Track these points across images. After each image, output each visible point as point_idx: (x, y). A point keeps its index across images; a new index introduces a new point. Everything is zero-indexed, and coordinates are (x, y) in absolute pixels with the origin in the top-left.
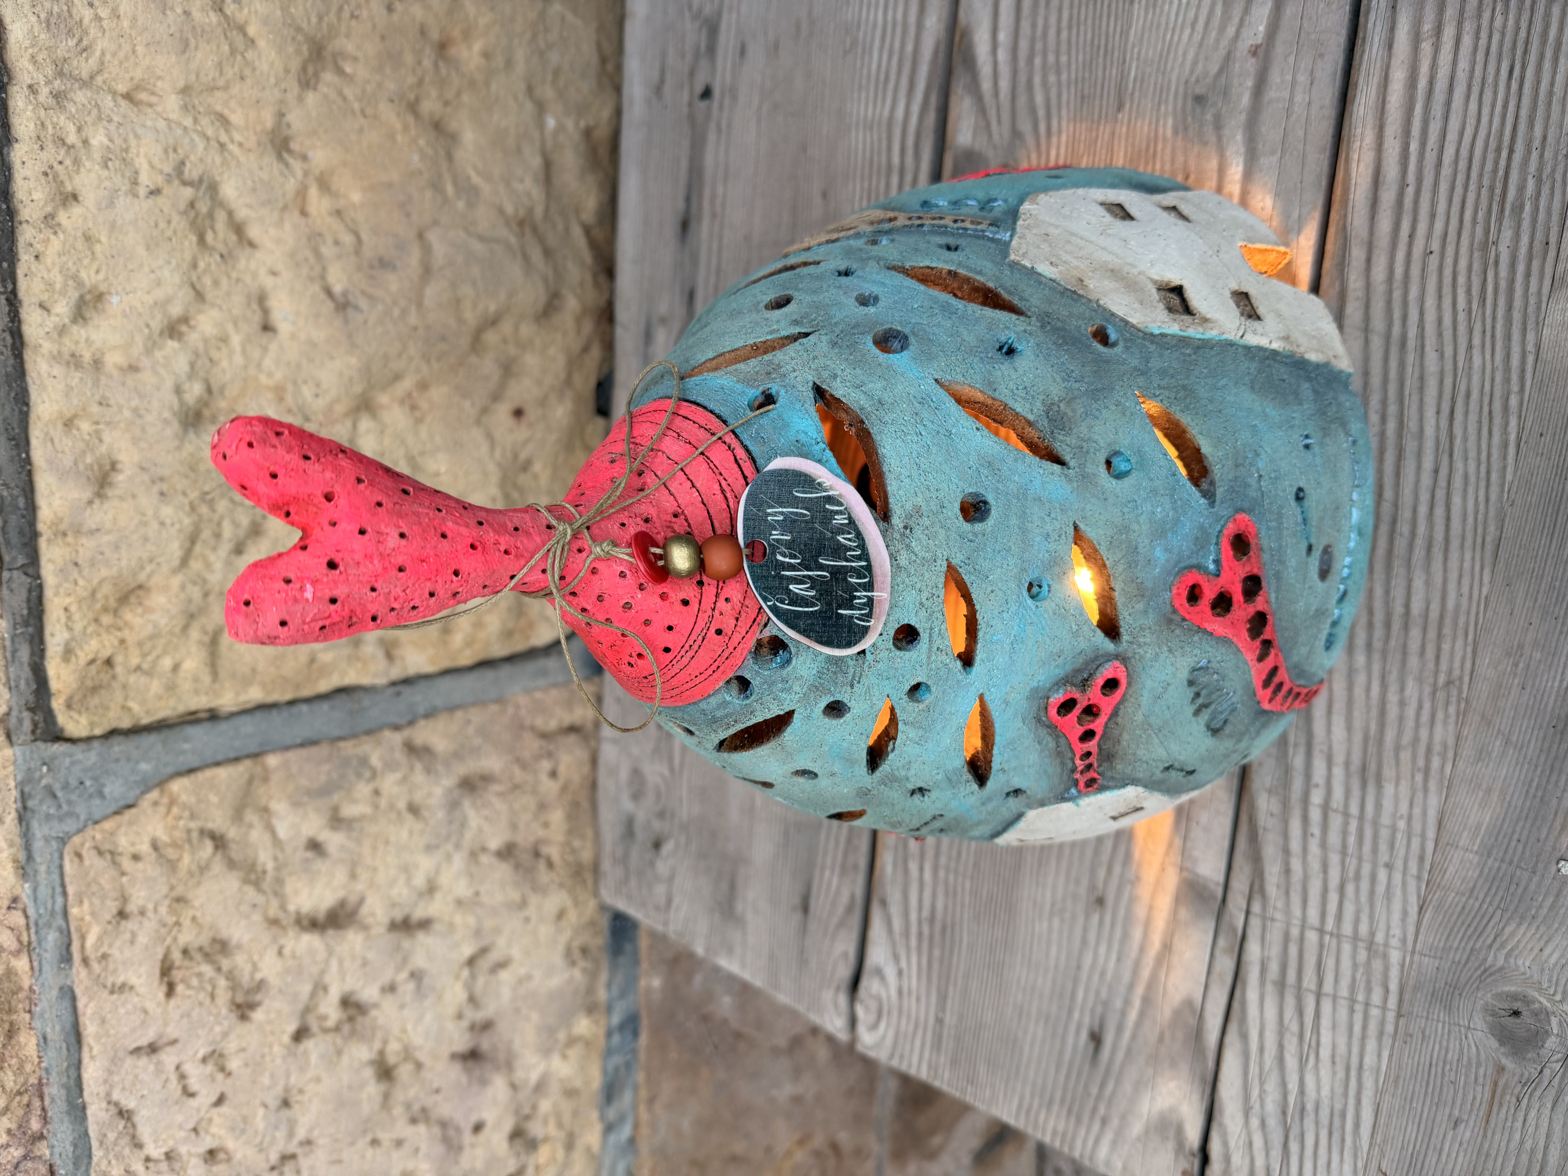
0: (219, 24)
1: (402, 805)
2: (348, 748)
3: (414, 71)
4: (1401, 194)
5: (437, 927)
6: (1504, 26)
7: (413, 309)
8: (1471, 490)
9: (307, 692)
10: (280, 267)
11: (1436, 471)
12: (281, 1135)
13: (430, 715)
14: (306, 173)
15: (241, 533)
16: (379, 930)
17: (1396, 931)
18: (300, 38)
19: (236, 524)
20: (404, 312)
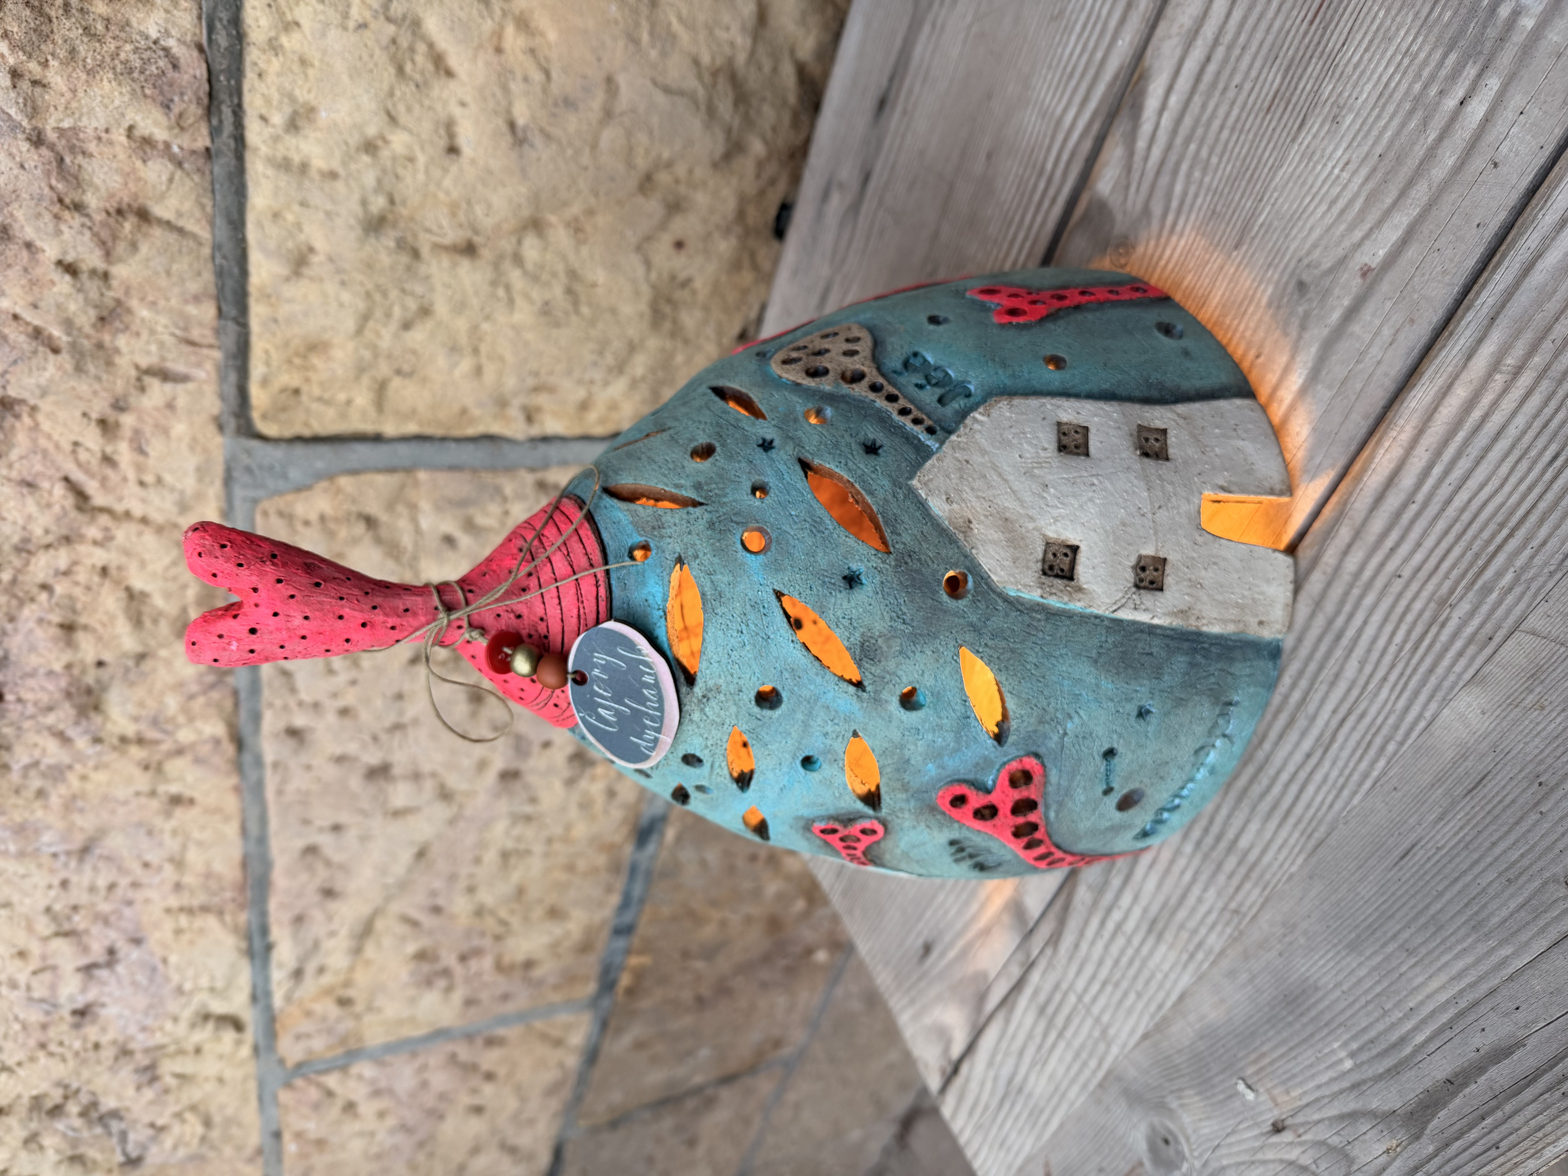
2: (487, 477)
4: (1404, 507)
7: (587, 150)
8: (1325, 789)
11: (1308, 756)
14: (506, 14)
17: (1124, 1036)
19: (405, 309)
20: (578, 153)
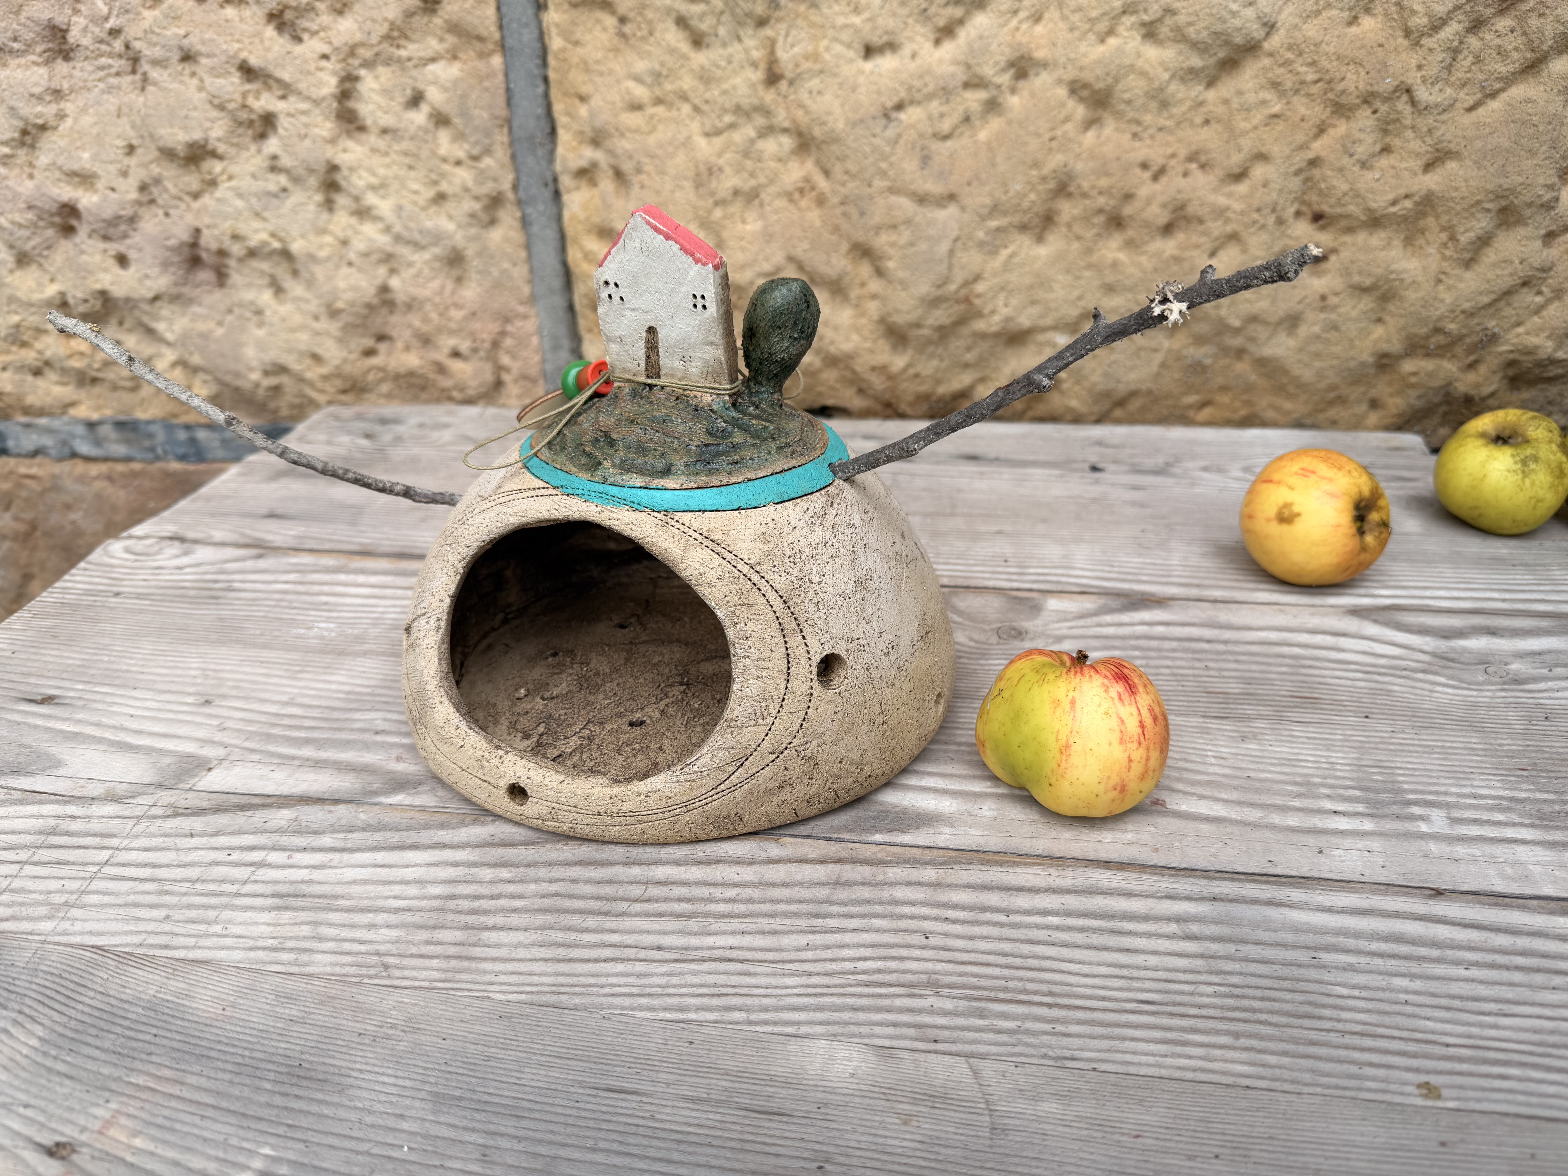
0: (1113, 9)
1: (444, 187)
2: (501, 138)
3: (1093, 187)
4: (997, 910)
5: (325, 216)
6: (1201, 995)
7: (887, 184)
9: (554, 93)
10: (918, 61)
12: (157, 52)
13: (525, 223)
14: (999, 87)
15: (694, 23)
16: (330, 153)
17: (78, 926)
18: (1110, 80)
19: (702, 16)
20: (884, 174)
